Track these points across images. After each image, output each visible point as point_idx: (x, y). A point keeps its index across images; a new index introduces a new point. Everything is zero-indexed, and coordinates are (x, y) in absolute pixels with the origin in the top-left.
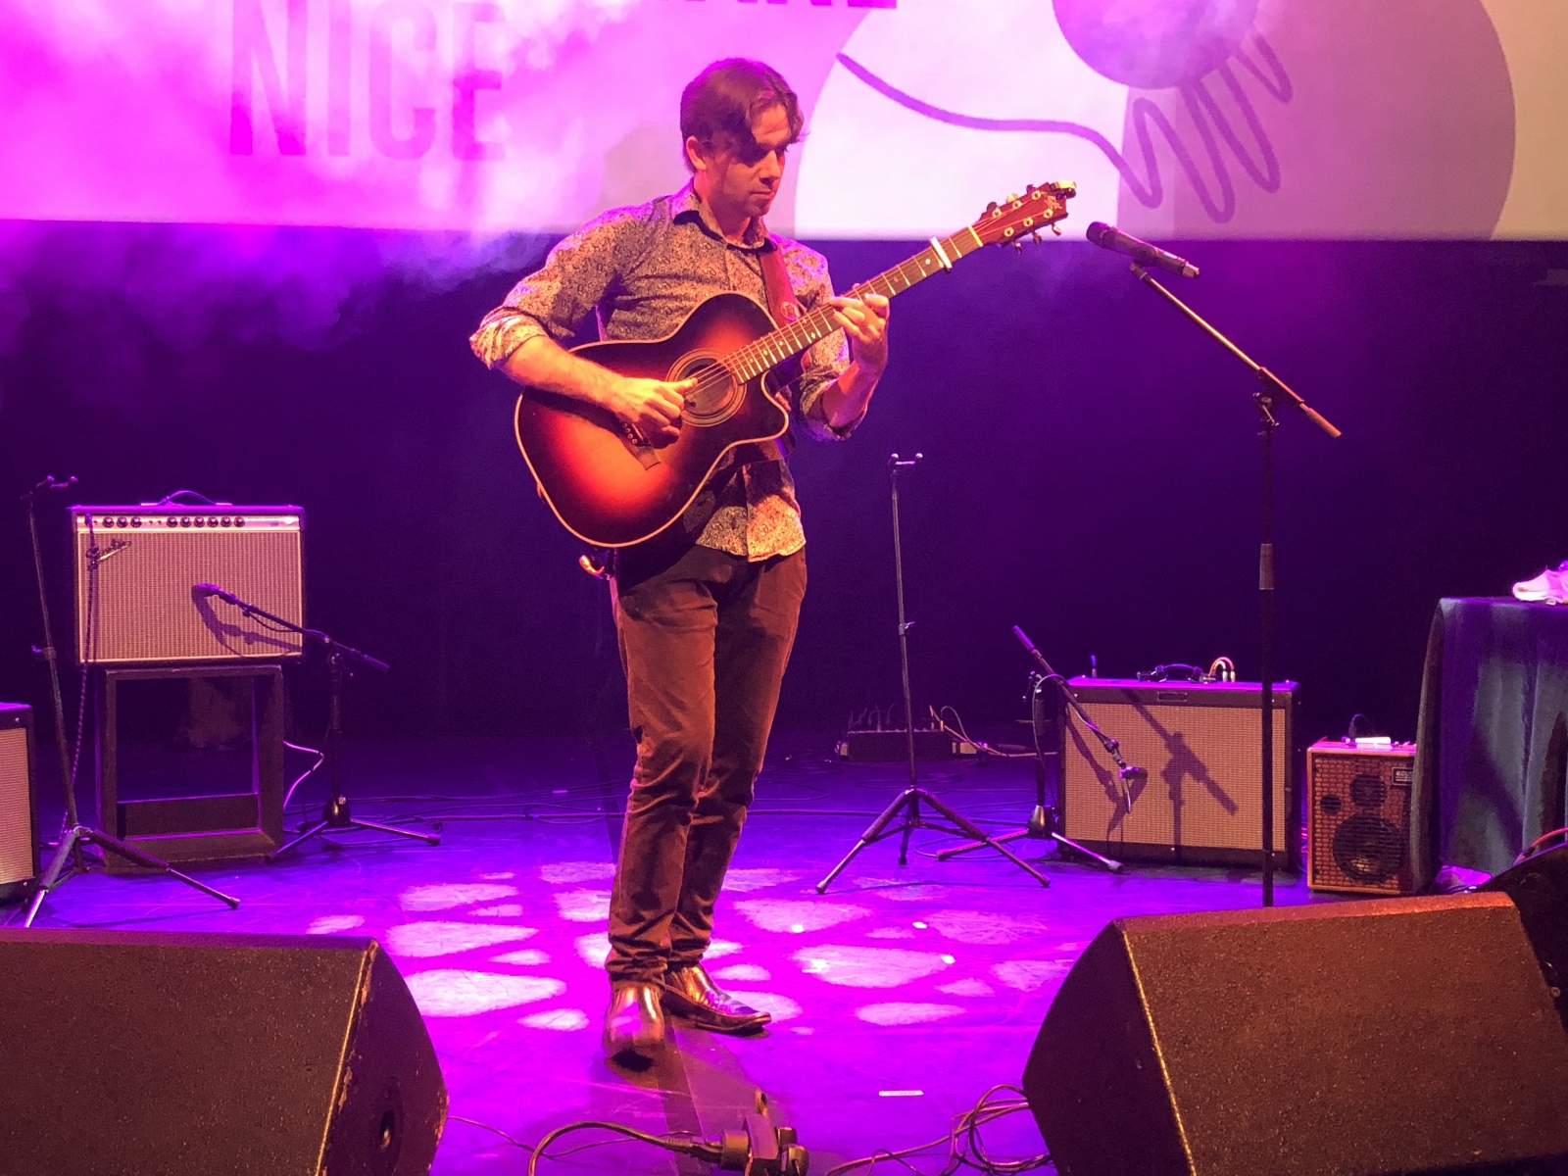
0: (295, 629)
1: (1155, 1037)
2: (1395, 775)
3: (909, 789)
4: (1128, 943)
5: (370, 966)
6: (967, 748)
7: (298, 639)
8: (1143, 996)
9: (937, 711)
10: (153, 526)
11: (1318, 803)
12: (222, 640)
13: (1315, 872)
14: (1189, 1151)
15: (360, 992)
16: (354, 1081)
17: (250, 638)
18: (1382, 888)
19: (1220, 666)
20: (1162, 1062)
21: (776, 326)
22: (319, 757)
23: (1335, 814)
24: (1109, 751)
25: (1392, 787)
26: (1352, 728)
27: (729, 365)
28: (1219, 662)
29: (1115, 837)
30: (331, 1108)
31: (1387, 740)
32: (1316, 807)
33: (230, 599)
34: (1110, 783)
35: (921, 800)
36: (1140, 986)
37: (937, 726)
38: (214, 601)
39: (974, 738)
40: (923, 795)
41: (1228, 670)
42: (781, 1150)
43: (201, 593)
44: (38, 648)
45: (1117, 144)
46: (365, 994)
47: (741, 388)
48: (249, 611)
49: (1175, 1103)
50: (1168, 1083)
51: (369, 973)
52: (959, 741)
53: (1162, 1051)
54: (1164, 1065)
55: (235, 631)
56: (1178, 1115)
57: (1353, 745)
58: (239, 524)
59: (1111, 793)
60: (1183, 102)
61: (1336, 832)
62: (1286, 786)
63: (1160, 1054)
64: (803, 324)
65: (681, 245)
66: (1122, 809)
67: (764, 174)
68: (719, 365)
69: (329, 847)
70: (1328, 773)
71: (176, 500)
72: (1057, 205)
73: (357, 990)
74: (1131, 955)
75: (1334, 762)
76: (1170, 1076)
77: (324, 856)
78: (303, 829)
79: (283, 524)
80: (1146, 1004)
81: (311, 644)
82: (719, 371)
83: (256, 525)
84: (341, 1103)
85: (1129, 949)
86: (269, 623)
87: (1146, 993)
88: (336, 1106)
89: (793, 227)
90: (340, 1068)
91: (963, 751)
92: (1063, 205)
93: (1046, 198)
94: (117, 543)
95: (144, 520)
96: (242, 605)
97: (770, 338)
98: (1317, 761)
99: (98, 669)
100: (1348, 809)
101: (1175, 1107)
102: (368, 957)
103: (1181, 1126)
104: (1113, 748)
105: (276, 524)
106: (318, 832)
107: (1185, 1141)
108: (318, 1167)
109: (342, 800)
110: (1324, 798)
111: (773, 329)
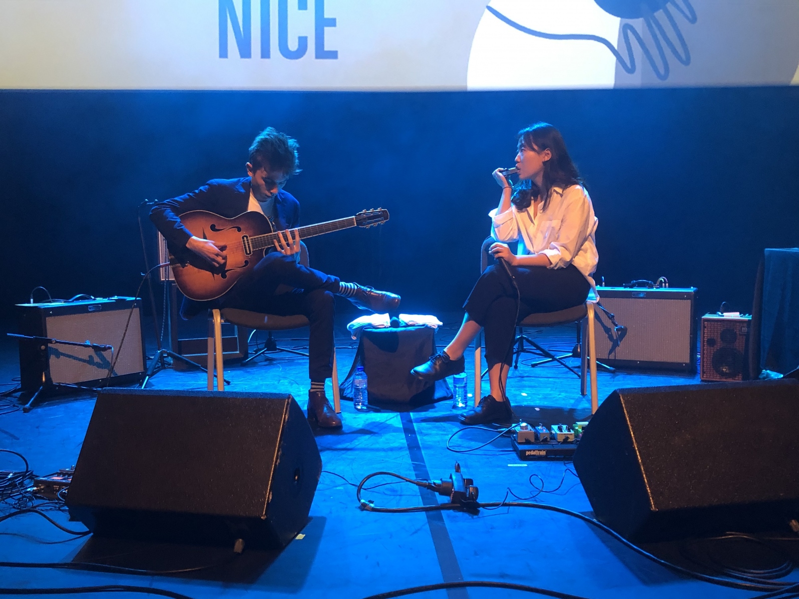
1: (634, 441)
2: (741, 329)
3: (519, 335)
4: (622, 400)
5: (289, 406)
8: (629, 423)
11: (705, 342)
13: (703, 372)
14: (649, 491)
15: (285, 417)
16: (283, 454)
18: (735, 380)
19: (661, 281)
20: (637, 452)
23: (713, 346)
24: (610, 319)
25: (740, 334)
26: (722, 308)
28: (661, 279)
29: (612, 357)
30: (273, 466)
31: (738, 313)
32: (705, 344)
34: (610, 333)
35: (524, 340)
36: (628, 419)
40: (525, 338)
41: (665, 282)
42: (466, 488)
44: (143, 273)
45: (615, 44)
46: (287, 417)
49: (643, 470)
50: (640, 461)
51: (288, 408)
53: (637, 447)
54: (638, 454)
56: (644, 475)
57: (722, 316)
59: (611, 337)
60: (645, 25)
61: (714, 354)
62: (690, 334)
63: (636, 449)
66: (615, 344)
69: (267, 359)
70: (711, 328)
73: (283, 416)
74: (624, 405)
75: (713, 323)
76: (641, 458)
77: (265, 363)
78: (256, 352)
80: (630, 427)
84: (277, 464)
85: (622, 402)
87: (630, 422)
88: (275, 465)
89: (466, 86)
90: (277, 448)
98: (705, 323)
100: (719, 344)
101: (643, 472)
102: (288, 402)
103: (646, 480)
104: (611, 318)
106: (263, 353)
107: (648, 486)
108: (268, 491)
109: (273, 339)
110: (708, 340)
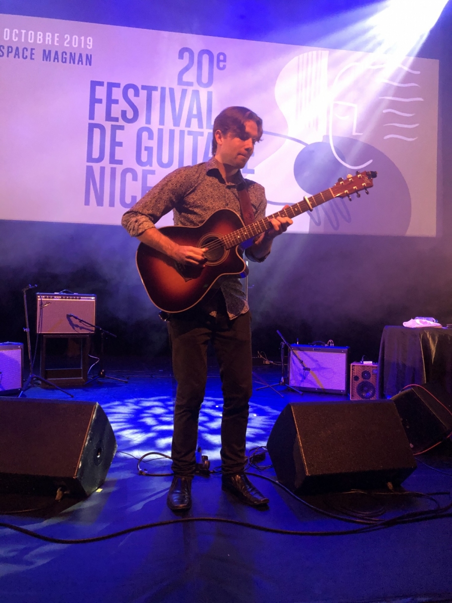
0: (93, 326)
2: (373, 371)
6: (267, 362)
7: (94, 329)
9: (260, 352)
10: (57, 299)
11: (353, 378)
12: (74, 328)
13: (352, 396)
17: (81, 328)
21: (244, 225)
22: (98, 360)
23: (358, 381)
24: (300, 363)
25: (372, 374)
26: (362, 360)
27: (223, 241)
28: (330, 341)
29: (302, 385)
31: (371, 362)
33: (76, 318)
37: (260, 356)
38: (72, 318)
39: (269, 360)
41: (332, 343)
42: (203, 461)
43: (69, 317)
44: (25, 329)
47: (227, 251)
48: (81, 321)
52: (265, 360)
55: (77, 326)
57: (363, 363)
58: (80, 299)
61: (358, 386)
62: (346, 374)
64: (255, 226)
65: (207, 185)
67: (247, 147)
68: (220, 240)
69: (99, 383)
70: (356, 370)
71: (63, 292)
72: (369, 182)
75: (358, 368)
79: (91, 299)
81: (97, 330)
82: (219, 243)
83: (84, 299)
86: (87, 325)
91: (266, 363)
92: (371, 181)
93: (364, 178)
94: (48, 302)
95: (55, 297)
96: (79, 319)
97: (241, 230)
98: (353, 367)
99: (41, 335)
100: (361, 380)
105: (89, 299)
106: (96, 379)
109: (103, 371)
110: (355, 377)
111: (243, 226)
